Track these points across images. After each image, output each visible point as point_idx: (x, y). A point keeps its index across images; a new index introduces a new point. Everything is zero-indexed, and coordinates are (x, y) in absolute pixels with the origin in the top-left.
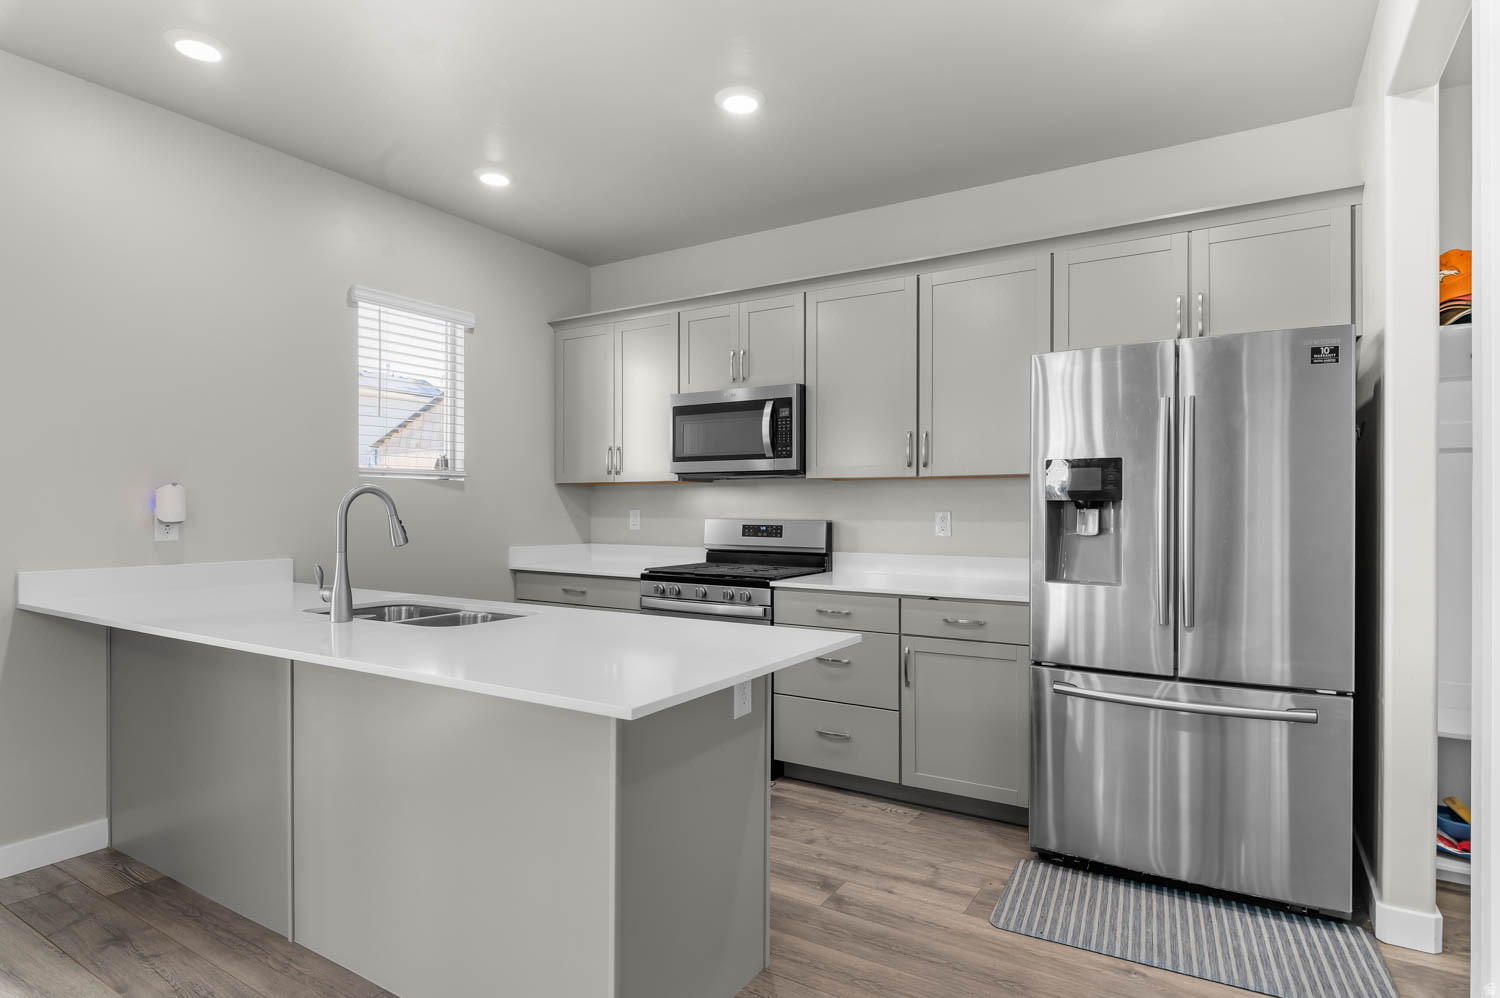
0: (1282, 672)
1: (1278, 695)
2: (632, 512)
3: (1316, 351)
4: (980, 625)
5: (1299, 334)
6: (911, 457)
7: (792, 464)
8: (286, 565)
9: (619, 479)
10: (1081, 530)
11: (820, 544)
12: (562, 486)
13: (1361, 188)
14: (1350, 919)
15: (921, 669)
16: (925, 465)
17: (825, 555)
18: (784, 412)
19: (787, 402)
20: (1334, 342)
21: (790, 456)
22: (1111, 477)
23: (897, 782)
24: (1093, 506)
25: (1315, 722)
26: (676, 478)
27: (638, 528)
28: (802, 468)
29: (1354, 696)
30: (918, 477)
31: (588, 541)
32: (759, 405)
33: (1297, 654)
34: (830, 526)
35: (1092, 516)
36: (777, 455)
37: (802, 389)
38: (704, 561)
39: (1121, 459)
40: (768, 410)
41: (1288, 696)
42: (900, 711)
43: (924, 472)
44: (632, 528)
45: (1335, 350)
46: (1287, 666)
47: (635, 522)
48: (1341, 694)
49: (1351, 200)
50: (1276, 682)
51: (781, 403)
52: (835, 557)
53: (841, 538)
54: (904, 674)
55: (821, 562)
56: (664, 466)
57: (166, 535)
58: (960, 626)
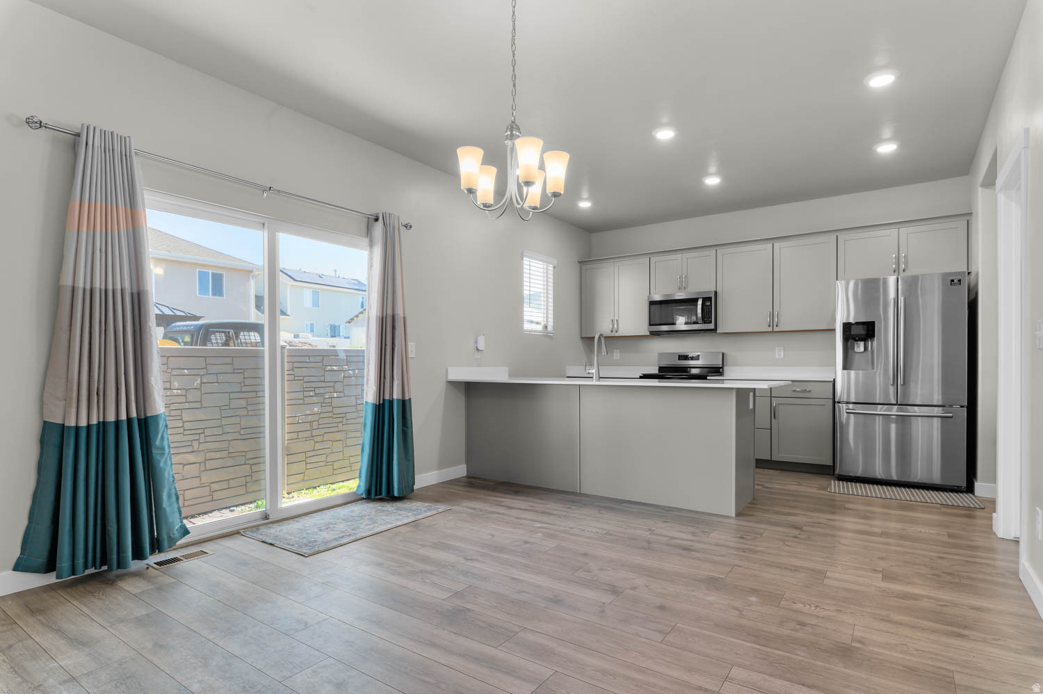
0: (938, 400)
1: (936, 408)
2: (615, 351)
3: (952, 281)
5: (945, 275)
6: (770, 322)
7: (711, 327)
8: (506, 369)
9: (617, 335)
10: (856, 350)
11: (718, 363)
12: (583, 338)
13: (971, 213)
14: (965, 490)
15: (781, 413)
16: (777, 326)
17: (722, 368)
18: (707, 303)
19: (710, 298)
20: (959, 278)
21: (711, 323)
22: (871, 328)
23: (769, 459)
24: (862, 340)
25: (951, 417)
26: (648, 333)
27: (618, 358)
28: (715, 330)
29: (967, 407)
30: (772, 331)
32: (696, 300)
33: (945, 392)
34: (723, 354)
35: (862, 344)
36: (705, 322)
37: (716, 292)
38: (657, 372)
39: (874, 322)
40: (700, 302)
41: (941, 408)
42: (771, 429)
43: (776, 329)
44: (615, 358)
45: (960, 281)
46: (940, 398)
47: (617, 355)
48: (962, 407)
49: (968, 218)
50: (936, 404)
51: (705, 300)
52: (726, 368)
53: (728, 360)
54: (773, 413)
55: (717, 371)
56: (643, 328)
57: (478, 356)
58: (799, 392)
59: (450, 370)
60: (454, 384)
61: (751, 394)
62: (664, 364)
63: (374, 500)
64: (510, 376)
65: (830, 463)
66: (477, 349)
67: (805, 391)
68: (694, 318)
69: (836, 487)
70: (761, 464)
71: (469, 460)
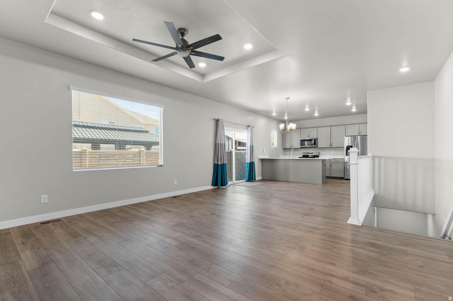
4: (339, 161)
6: (330, 145)
7: (316, 146)
9: (292, 148)
11: (318, 155)
12: (283, 149)
15: (332, 166)
18: (315, 140)
19: (316, 139)
23: (329, 176)
26: (300, 148)
28: (317, 147)
30: (331, 147)
31: (285, 155)
32: (312, 140)
34: (319, 152)
36: (314, 145)
37: (317, 138)
38: (302, 157)
39: (352, 146)
40: (313, 140)
42: (330, 170)
51: (314, 140)
52: (319, 156)
53: (320, 154)
54: (331, 166)
55: (317, 156)
56: (299, 146)
57: (263, 153)
58: (337, 161)
59: (259, 156)
60: (259, 159)
61: (325, 161)
62: (304, 155)
63: (250, 181)
64: (269, 157)
65: (343, 177)
66: (263, 152)
67: (338, 161)
68: (311, 144)
69: (344, 181)
70: (327, 177)
71: (262, 176)
